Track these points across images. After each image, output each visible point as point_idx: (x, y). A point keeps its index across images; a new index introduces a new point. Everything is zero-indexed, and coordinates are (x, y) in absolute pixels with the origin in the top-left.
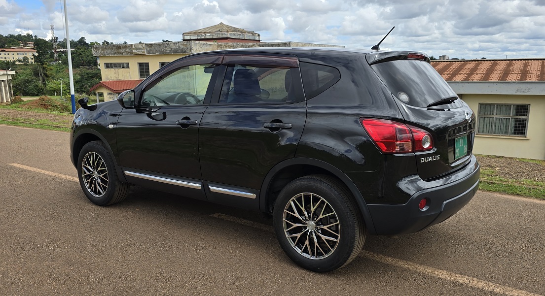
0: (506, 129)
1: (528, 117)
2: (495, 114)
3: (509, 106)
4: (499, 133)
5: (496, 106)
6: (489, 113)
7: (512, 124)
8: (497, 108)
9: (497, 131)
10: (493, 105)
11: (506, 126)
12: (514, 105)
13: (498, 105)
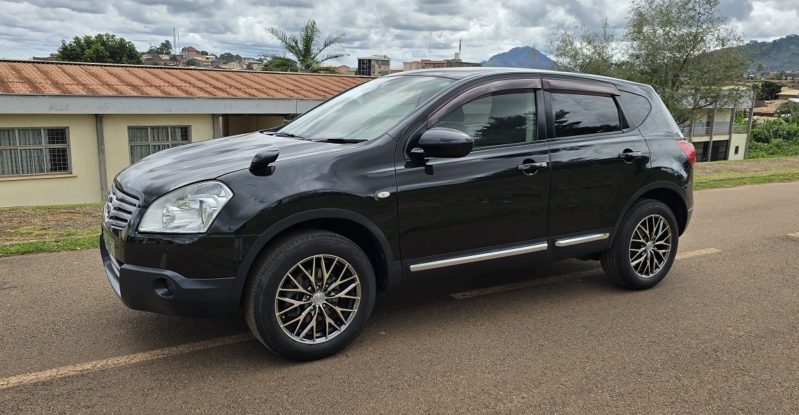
0: (40, 165)
1: (69, 145)
2: (18, 143)
3: (36, 131)
4: (30, 171)
5: (16, 131)
6: (7, 143)
7: (46, 157)
8: (19, 134)
9: (25, 171)
10: (13, 130)
11: (39, 161)
12: (44, 129)
13: (19, 129)
